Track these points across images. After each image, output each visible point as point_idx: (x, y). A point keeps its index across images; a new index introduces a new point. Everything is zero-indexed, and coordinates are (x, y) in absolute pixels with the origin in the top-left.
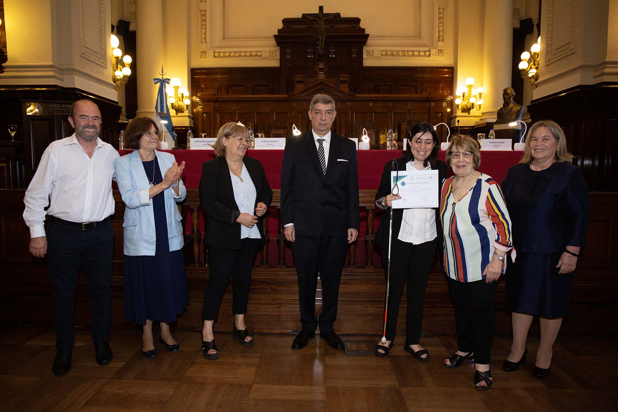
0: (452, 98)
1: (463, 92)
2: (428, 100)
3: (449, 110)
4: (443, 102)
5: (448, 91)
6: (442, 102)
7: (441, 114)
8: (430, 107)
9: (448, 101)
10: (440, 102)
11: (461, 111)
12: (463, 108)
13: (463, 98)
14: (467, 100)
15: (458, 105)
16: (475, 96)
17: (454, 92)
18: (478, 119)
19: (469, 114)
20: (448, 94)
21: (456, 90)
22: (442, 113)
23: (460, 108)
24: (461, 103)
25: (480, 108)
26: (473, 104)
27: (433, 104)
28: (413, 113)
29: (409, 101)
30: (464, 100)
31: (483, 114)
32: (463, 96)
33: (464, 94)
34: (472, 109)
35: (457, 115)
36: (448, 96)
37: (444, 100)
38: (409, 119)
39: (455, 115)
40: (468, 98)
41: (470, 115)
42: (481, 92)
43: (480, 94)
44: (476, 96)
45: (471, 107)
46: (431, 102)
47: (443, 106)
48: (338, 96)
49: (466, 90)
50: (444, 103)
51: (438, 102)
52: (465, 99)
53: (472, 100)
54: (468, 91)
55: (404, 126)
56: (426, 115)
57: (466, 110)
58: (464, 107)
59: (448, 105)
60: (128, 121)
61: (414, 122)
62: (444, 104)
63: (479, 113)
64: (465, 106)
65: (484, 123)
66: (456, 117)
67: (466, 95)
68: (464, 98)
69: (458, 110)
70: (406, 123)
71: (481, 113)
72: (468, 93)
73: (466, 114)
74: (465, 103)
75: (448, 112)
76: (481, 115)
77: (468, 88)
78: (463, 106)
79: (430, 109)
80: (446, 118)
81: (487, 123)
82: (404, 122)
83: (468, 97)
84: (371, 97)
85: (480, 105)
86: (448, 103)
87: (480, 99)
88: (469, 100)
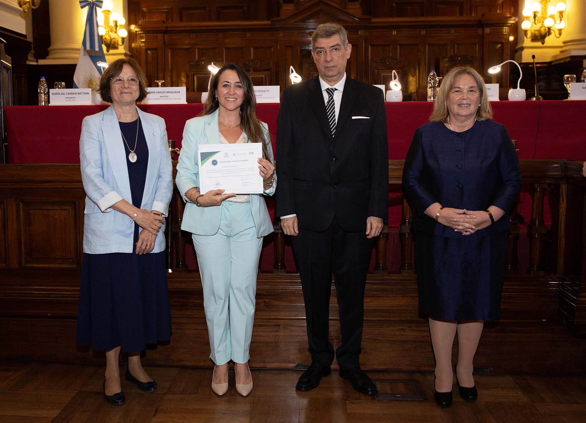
0: (517, 19)
1: (534, 10)
2: (481, 24)
3: (511, 38)
4: (503, 26)
5: (510, 10)
6: (501, 26)
7: (500, 45)
8: (483, 36)
9: (511, 25)
10: (500, 26)
11: (530, 39)
12: (533, 34)
13: (533, 20)
14: (539, 22)
15: (526, 31)
16: (552, 17)
17: (519, 11)
18: (557, 51)
19: (543, 43)
20: (510, 14)
21: (524, 8)
22: (502, 44)
23: (529, 35)
24: (531, 27)
25: (560, 34)
26: (549, 29)
27: (488, 30)
28: (457, 44)
29: (452, 26)
30: (536, 22)
31: (565, 43)
32: (535, 17)
33: (535, 13)
34: (549, 36)
35: (524, 45)
36: (510, 17)
37: (504, 24)
38: (452, 54)
39: (522, 46)
40: (542, 19)
41: (545, 45)
42: (562, 9)
43: (561, 13)
44: (554, 15)
45: (546, 33)
46: (485, 28)
47: (503, 32)
48: (346, 21)
49: (538, 7)
50: (505, 28)
51: (497, 28)
52: (538, 22)
53: (548, 23)
54: (542, 8)
55: (444, 64)
56: (477, 46)
57: (539, 38)
58: (535, 34)
59: (510, 32)
60: (37, 62)
61: (459, 59)
62: (506, 30)
63: (559, 42)
64: (537, 33)
65: (566, 56)
66: (522, 48)
67: (539, 15)
68: (535, 20)
69: (526, 37)
70: (447, 59)
71: (561, 42)
72: (542, 11)
73: (539, 44)
74: (537, 27)
75: (510, 42)
76: (562, 45)
77: (542, 4)
78: (534, 32)
79: (483, 38)
80: (507, 51)
81: (572, 57)
82: (445, 58)
83: (542, 17)
84: (395, 22)
85: (560, 30)
86: (510, 28)
87: (561, 20)
88: (543, 22)
